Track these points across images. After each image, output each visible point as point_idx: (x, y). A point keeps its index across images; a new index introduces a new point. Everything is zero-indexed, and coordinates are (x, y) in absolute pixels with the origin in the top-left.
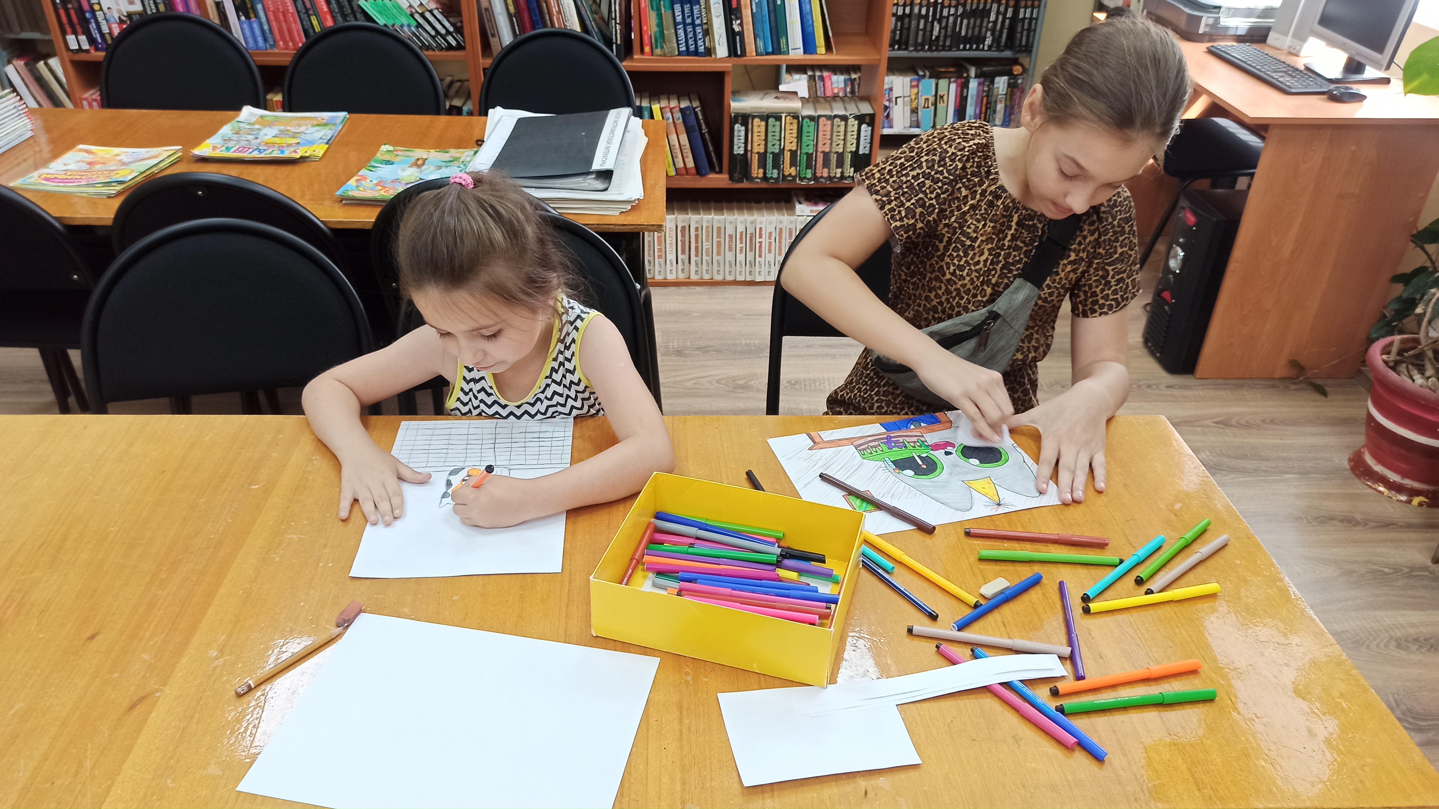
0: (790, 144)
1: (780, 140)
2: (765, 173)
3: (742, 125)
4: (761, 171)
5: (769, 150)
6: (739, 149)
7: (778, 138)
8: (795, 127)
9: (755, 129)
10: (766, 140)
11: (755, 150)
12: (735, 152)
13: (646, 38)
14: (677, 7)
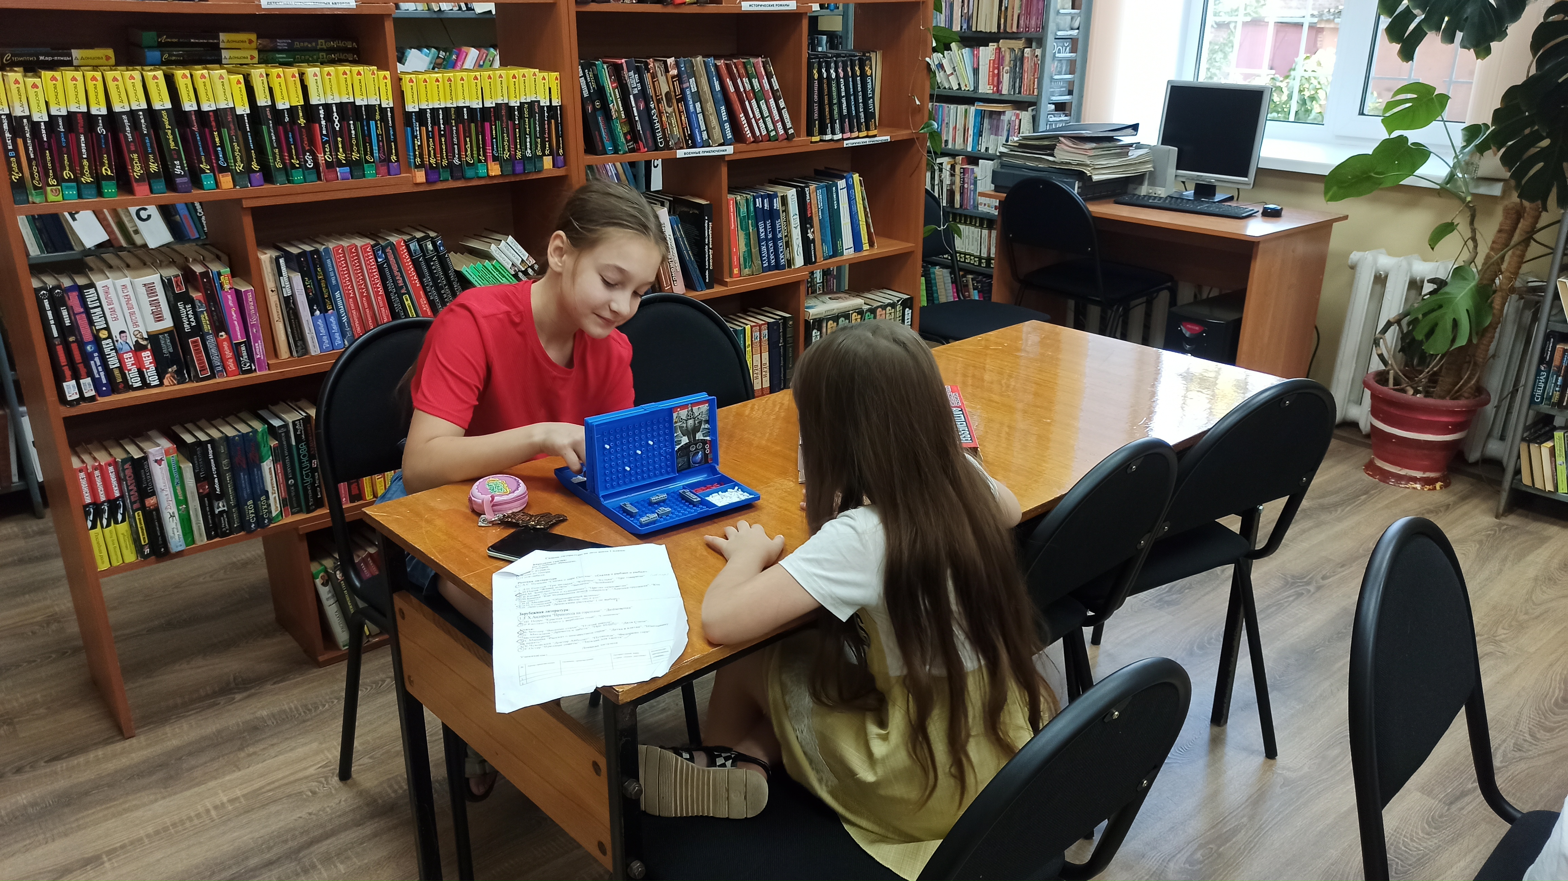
3: (817, 329)
13: (735, 260)
14: (761, 224)
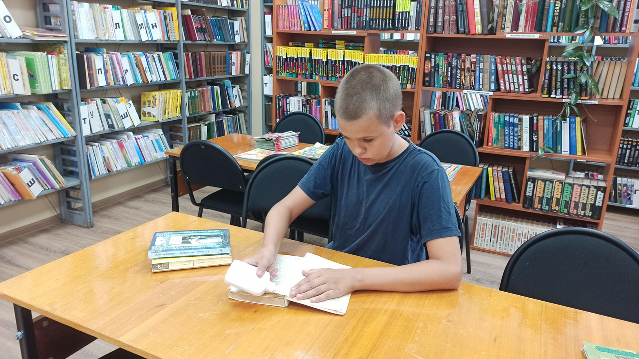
0: (557, 194)
1: (551, 192)
2: (541, 207)
3: (532, 182)
4: (540, 205)
5: (545, 196)
6: (529, 193)
7: (550, 191)
8: (560, 187)
9: (539, 185)
10: (544, 191)
11: (537, 195)
12: (527, 195)
13: (490, 139)
14: (507, 129)
